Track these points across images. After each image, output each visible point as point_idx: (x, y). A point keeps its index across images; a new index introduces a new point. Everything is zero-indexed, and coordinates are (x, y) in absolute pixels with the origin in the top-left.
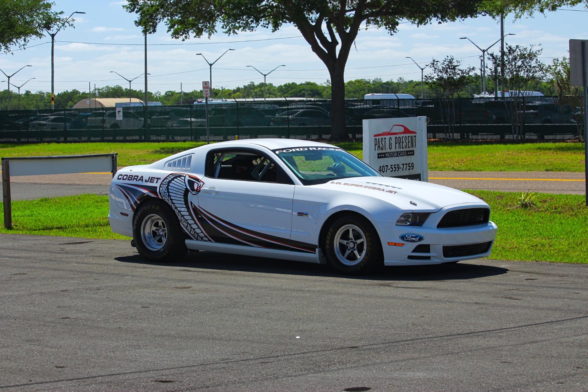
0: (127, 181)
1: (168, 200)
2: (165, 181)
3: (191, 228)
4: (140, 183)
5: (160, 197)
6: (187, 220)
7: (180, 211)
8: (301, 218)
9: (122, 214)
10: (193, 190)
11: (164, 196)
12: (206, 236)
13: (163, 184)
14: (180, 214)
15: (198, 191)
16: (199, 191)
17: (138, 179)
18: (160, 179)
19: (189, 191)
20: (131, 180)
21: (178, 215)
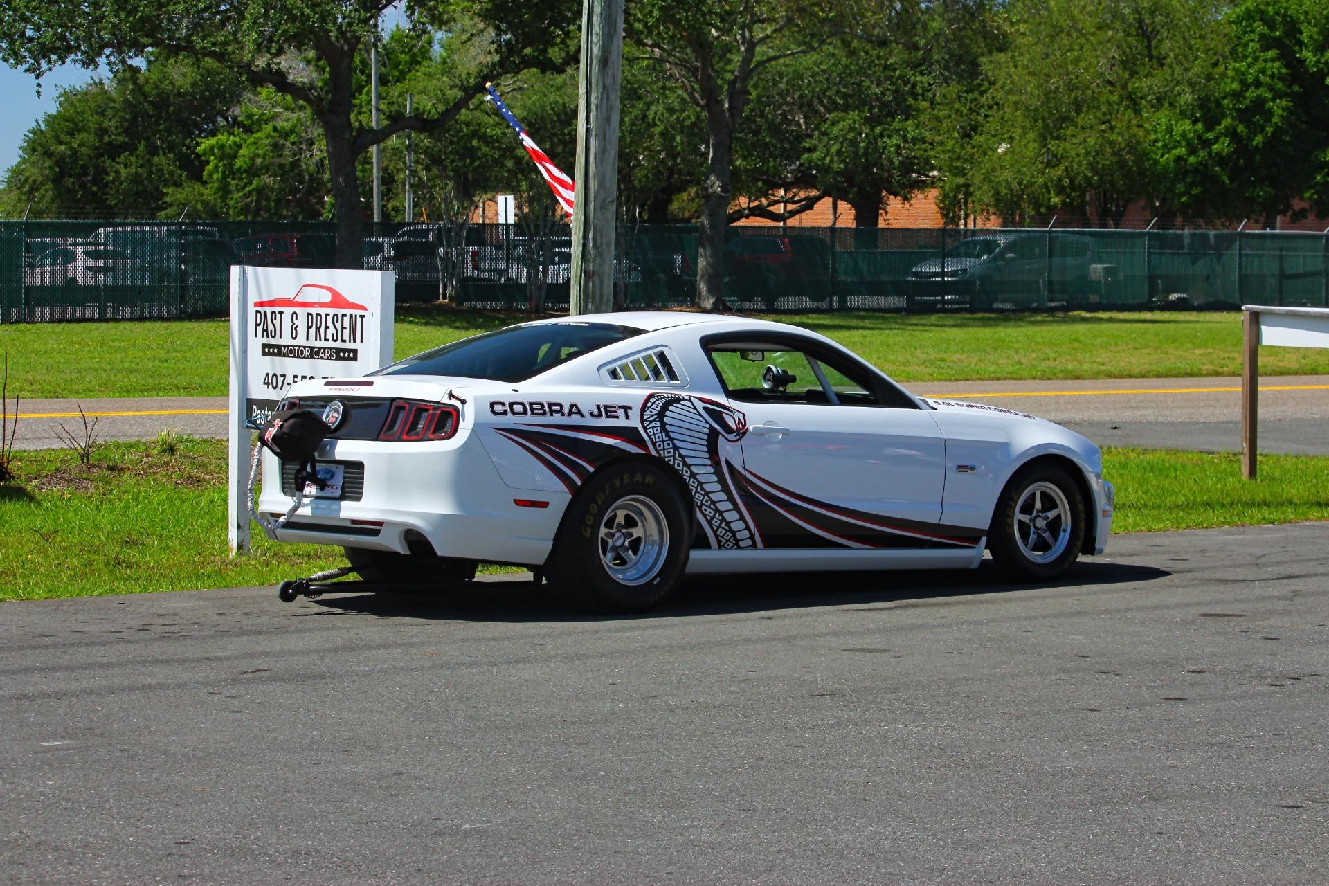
0: (529, 418)
1: (675, 459)
2: (648, 412)
3: (723, 519)
4: (575, 420)
5: (654, 453)
6: (714, 503)
7: (700, 484)
8: (962, 476)
9: (518, 502)
10: (728, 430)
11: (664, 449)
12: (752, 537)
13: (646, 420)
14: (702, 489)
15: (742, 432)
16: (744, 433)
17: (566, 411)
18: (630, 408)
19: (718, 433)
20: (544, 413)
21: (696, 492)
